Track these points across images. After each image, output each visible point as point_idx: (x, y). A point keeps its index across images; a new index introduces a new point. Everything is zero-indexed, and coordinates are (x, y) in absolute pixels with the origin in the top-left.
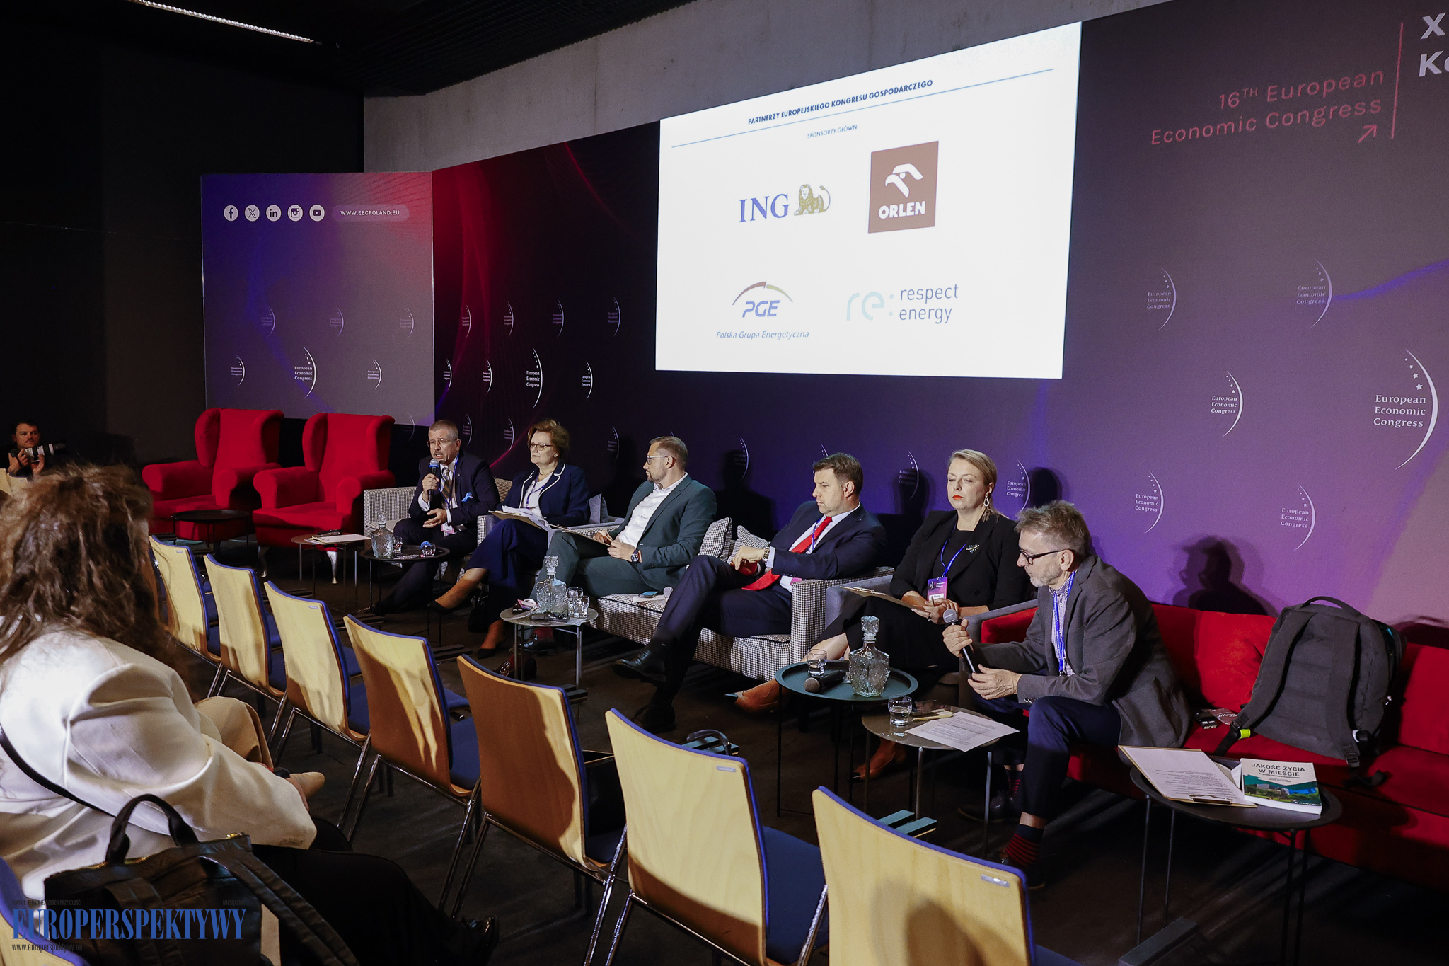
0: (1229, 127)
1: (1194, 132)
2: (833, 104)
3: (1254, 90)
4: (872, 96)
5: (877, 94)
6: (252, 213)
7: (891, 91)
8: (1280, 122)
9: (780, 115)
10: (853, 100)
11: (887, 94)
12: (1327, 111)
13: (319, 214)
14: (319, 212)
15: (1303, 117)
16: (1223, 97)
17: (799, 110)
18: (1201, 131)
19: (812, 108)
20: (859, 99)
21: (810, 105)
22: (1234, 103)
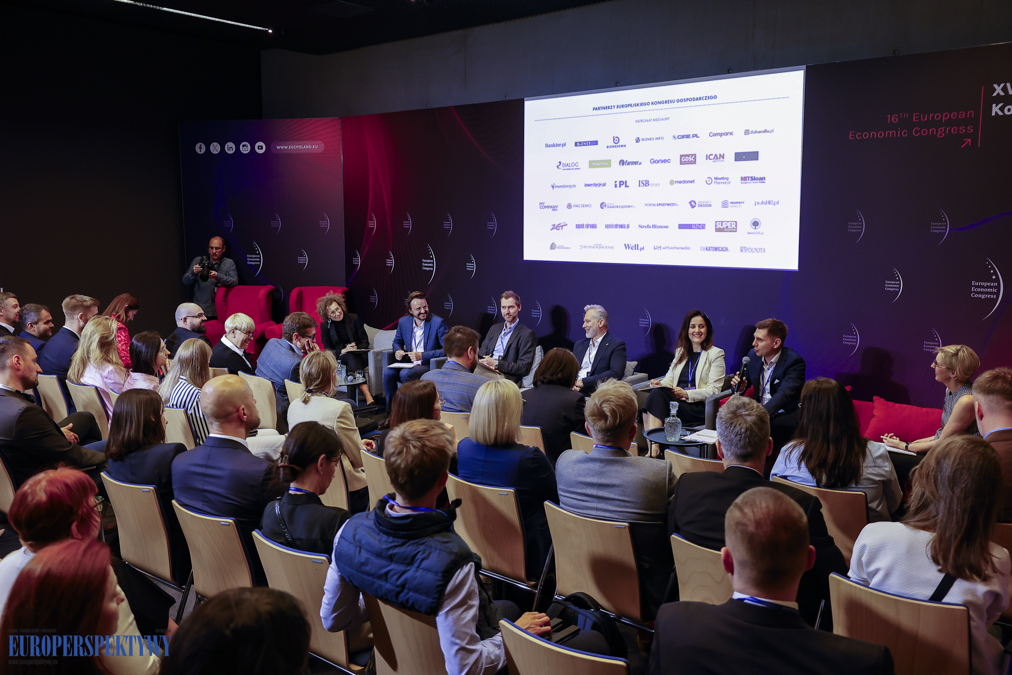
0: (893, 133)
1: (873, 134)
2: (652, 103)
3: (906, 114)
4: (678, 101)
5: (682, 100)
6: (215, 148)
7: (691, 100)
8: (921, 133)
9: (616, 107)
10: (666, 102)
11: (688, 101)
12: (945, 129)
13: (262, 148)
14: (262, 147)
15: (933, 131)
16: (889, 116)
17: (629, 105)
18: (877, 134)
19: (638, 105)
20: (670, 102)
21: (637, 103)
22: (895, 120)
